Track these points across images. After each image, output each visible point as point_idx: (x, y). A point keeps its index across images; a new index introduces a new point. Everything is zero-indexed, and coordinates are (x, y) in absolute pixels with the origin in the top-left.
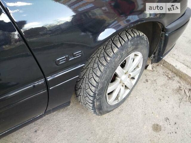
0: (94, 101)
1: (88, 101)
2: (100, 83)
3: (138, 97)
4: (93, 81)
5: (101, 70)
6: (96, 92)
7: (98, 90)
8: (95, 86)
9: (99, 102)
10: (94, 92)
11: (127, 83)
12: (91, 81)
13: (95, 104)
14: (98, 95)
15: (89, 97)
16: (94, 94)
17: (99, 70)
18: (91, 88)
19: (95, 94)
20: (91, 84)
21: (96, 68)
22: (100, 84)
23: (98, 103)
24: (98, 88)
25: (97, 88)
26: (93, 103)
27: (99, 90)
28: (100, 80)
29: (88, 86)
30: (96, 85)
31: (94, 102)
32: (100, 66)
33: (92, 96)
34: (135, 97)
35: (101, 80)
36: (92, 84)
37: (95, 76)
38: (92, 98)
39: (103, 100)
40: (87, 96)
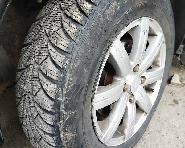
0: (58, 128)
1: (42, 130)
2: (71, 73)
3: (165, 132)
4: (50, 67)
5: (69, 32)
6: (60, 98)
7: (65, 93)
8: (55, 78)
9: (72, 131)
10: (53, 98)
11: (140, 95)
12: (44, 68)
13: (62, 135)
14: (66, 108)
15: (43, 116)
16: (54, 106)
17: (63, 35)
18: (45, 87)
19: (57, 104)
20: (46, 76)
21: (58, 32)
22: (68, 74)
23: (70, 135)
24: (66, 85)
25: (63, 87)
26: (56, 133)
27: (69, 93)
28: (68, 63)
29: (39, 84)
30: (59, 77)
31: (58, 131)
32: (66, 25)
33: (51, 110)
34: (159, 132)
35: (70, 62)
36: (49, 75)
37: (55, 51)
38: (49, 119)
39: (83, 127)
40: (38, 114)
